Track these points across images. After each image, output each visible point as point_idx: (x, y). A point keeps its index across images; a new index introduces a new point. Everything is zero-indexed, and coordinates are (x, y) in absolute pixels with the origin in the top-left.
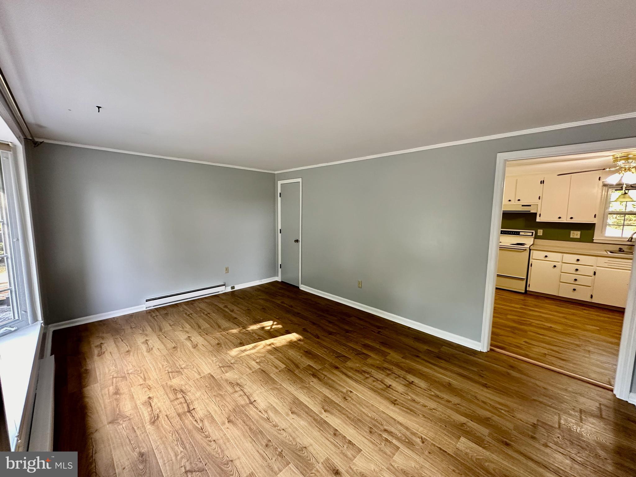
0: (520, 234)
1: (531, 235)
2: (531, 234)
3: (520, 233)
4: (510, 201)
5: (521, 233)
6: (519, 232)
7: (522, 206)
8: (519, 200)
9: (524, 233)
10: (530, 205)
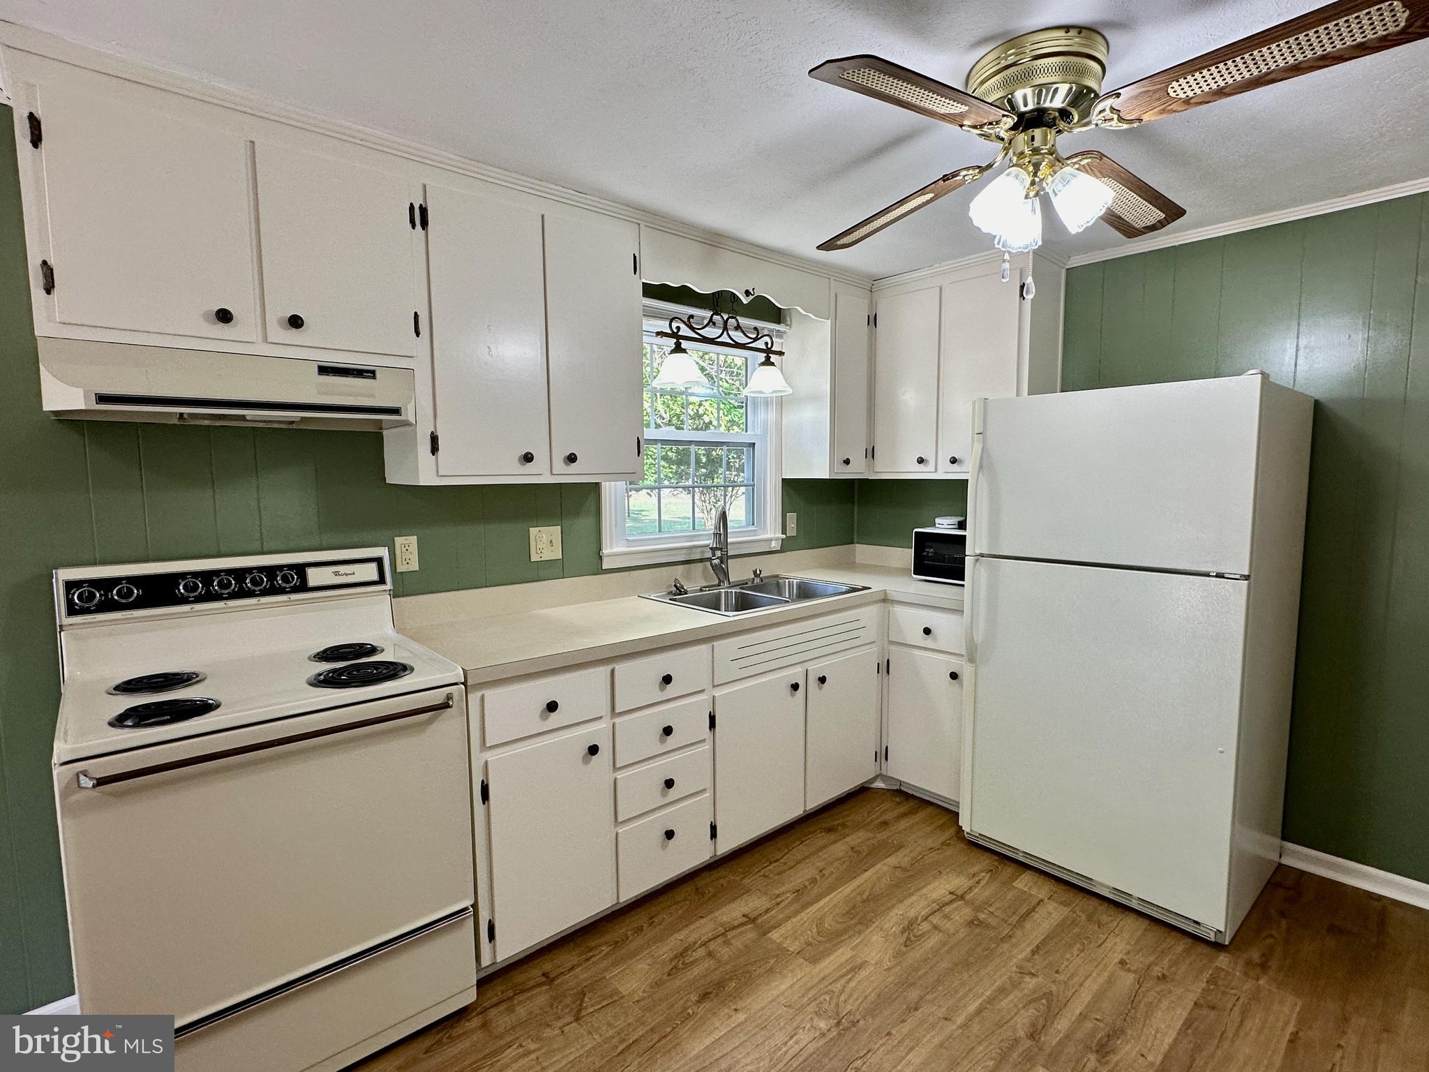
0: (312, 582)
1: (375, 577)
2: (370, 571)
3: (311, 572)
4: (224, 316)
5: (315, 577)
6: (301, 569)
7: (323, 370)
8: (295, 322)
9: (337, 574)
10: (373, 372)
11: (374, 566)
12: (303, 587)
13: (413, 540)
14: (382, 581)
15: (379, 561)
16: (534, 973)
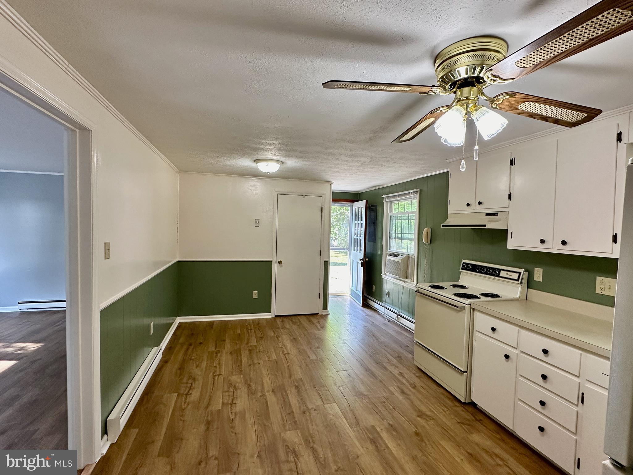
0: (501, 275)
1: (517, 278)
2: (515, 276)
3: (502, 272)
4: (468, 205)
5: (503, 274)
6: (500, 270)
7: (487, 214)
8: (480, 203)
9: (507, 274)
10: (498, 213)
11: (518, 274)
12: (498, 276)
13: (541, 270)
14: (518, 280)
15: (520, 273)
16: (481, 417)
